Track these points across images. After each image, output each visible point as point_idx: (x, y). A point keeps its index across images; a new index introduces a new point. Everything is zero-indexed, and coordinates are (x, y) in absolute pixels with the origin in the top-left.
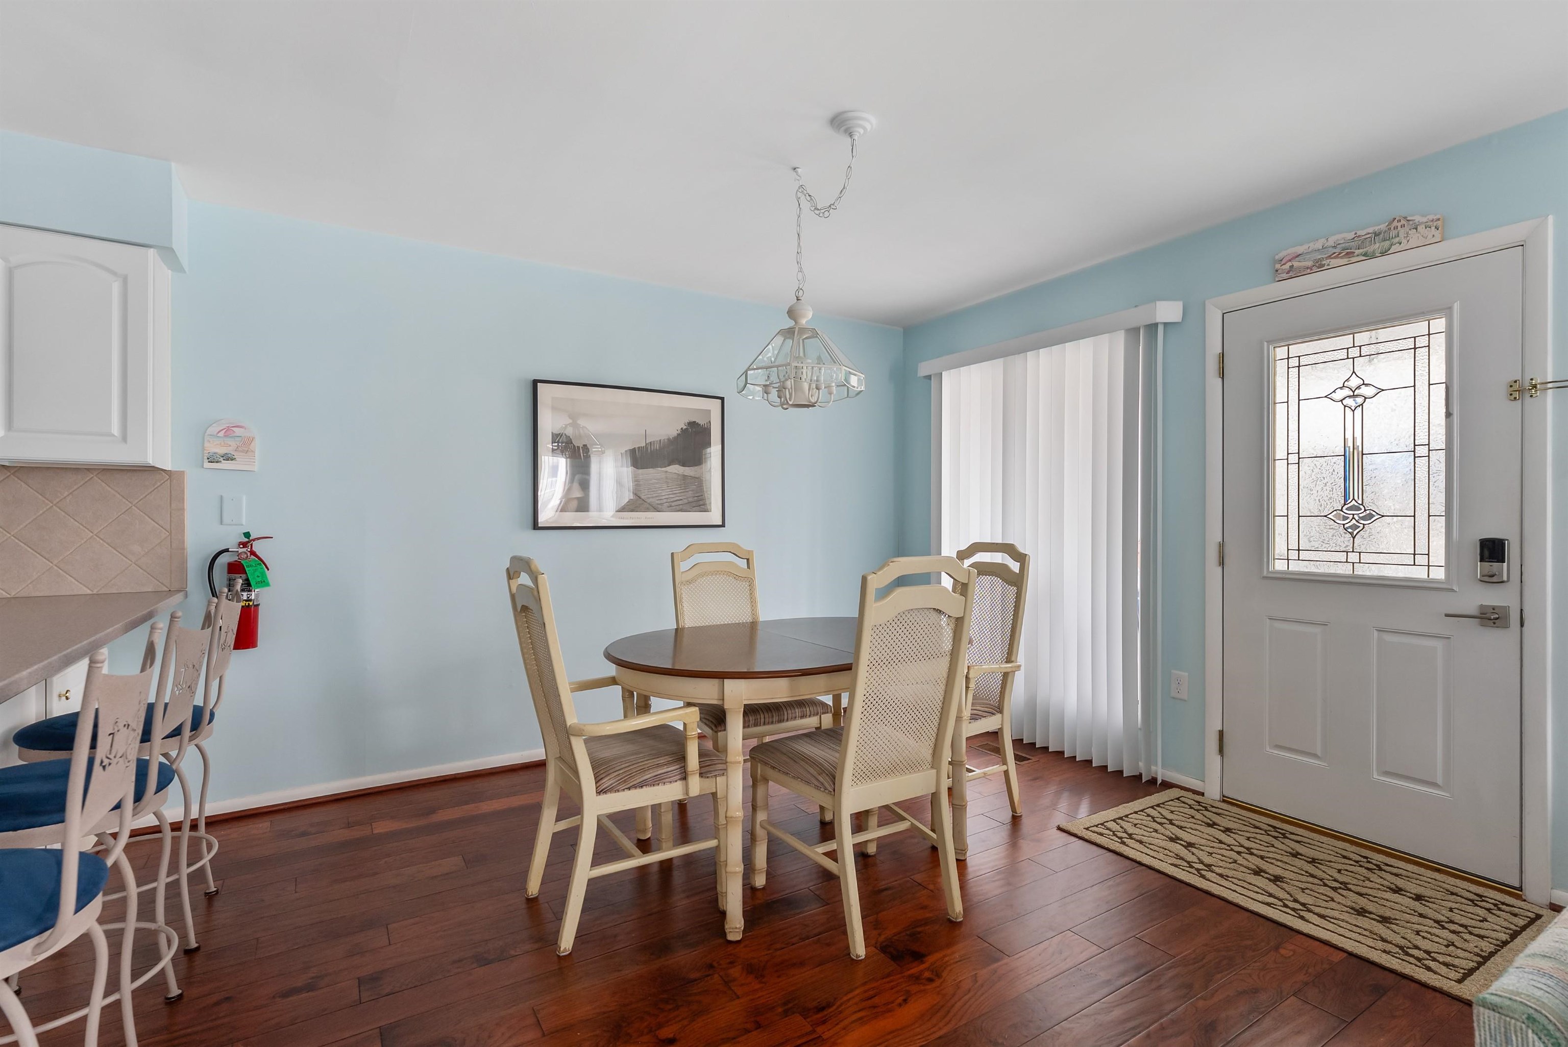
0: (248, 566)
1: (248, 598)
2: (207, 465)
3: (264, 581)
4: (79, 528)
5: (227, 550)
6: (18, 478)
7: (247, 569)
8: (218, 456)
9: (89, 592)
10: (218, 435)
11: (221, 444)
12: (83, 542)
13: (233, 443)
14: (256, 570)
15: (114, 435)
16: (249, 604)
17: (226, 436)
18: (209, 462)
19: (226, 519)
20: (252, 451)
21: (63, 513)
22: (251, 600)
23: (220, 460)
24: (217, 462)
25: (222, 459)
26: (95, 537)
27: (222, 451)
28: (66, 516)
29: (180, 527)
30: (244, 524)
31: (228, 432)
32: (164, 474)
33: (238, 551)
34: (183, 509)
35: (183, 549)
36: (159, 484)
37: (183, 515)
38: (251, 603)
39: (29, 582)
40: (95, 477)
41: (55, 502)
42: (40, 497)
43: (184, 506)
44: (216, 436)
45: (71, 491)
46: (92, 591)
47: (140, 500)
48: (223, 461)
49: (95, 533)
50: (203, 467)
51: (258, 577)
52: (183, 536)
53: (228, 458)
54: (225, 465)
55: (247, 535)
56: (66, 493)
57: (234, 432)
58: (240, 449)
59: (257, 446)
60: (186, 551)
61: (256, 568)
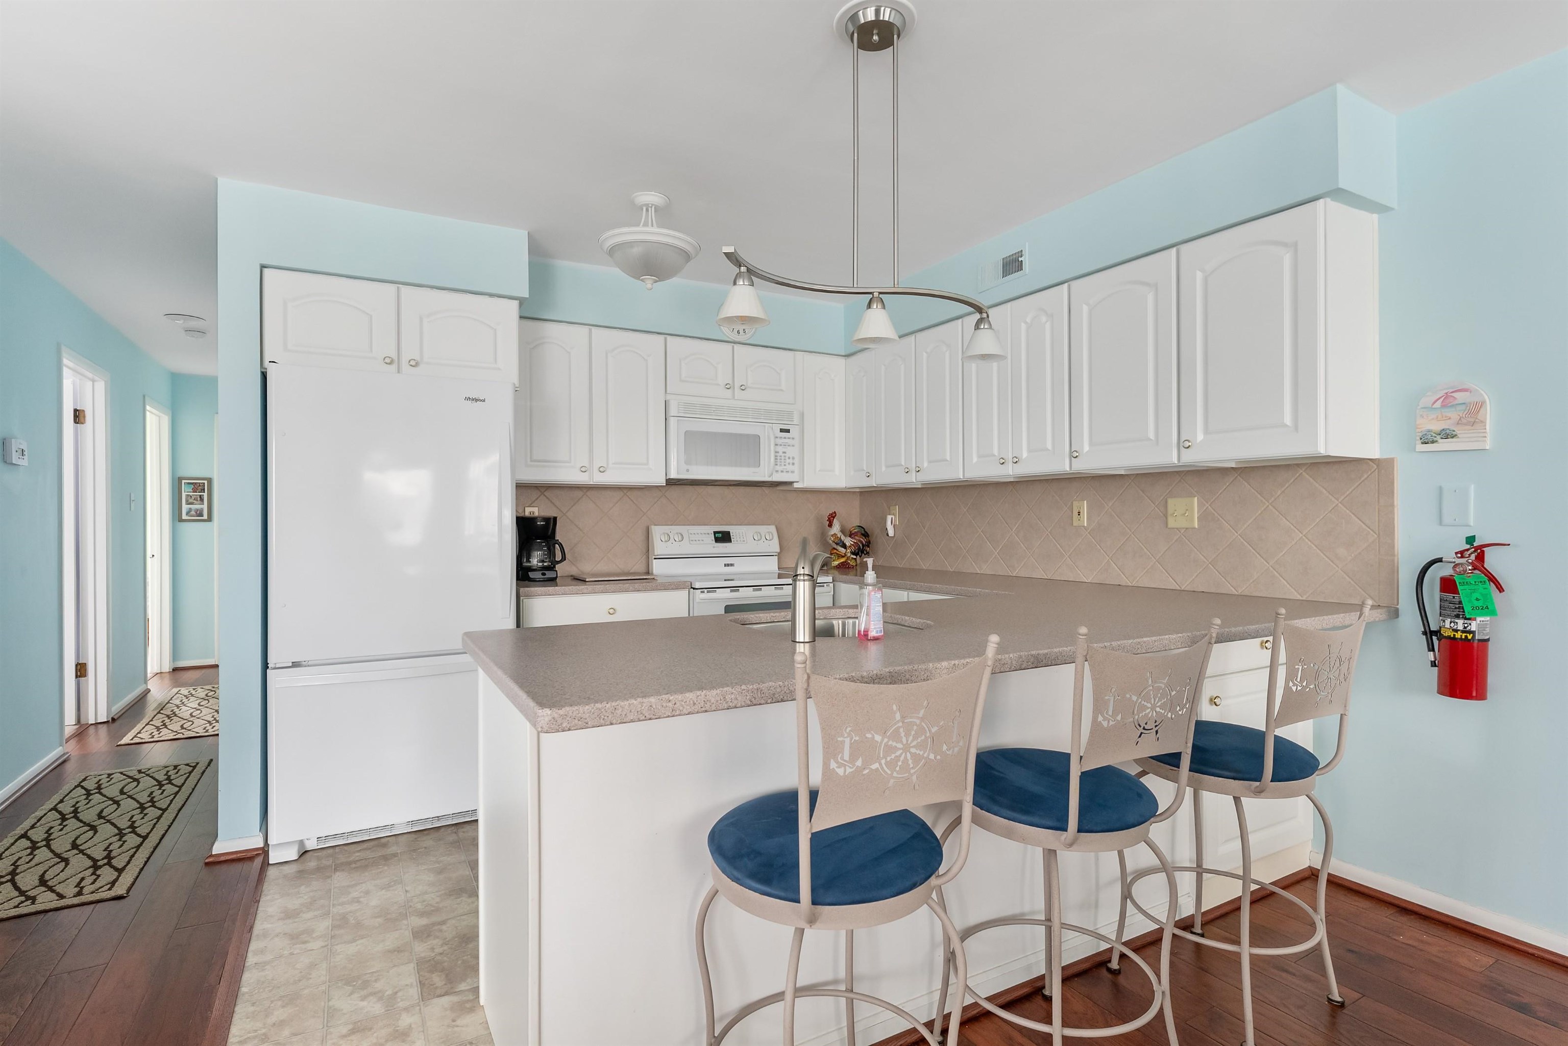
0: (1463, 584)
1: (1465, 628)
2: (1421, 447)
3: (1487, 608)
4: (1290, 527)
5: (1440, 560)
6: (1243, 478)
7: (1460, 588)
8: (1434, 435)
9: (1299, 597)
10: (1433, 407)
11: (1437, 418)
12: (1293, 543)
13: (1454, 414)
14: (1474, 591)
15: (1287, 426)
16: (1466, 637)
17: (1444, 406)
18: (1422, 443)
19: (1447, 519)
20: (1482, 422)
21: (1277, 513)
22: (1470, 632)
23: (1435, 439)
24: (1433, 442)
25: (1438, 437)
26: (1304, 537)
27: (1437, 427)
28: (1280, 515)
29: (1388, 530)
30: (1472, 524)
31: (1447, 400)
32: (1371, 463)
33: (1454, 562)
34: (1392, 505)
35: (1393, 555)
36: (1366, 476)
37: (1392, 512)
38: (1470, 637)
39: (1251, 581)
40: (1304, 473)
41: (1270, 502)
42: (1259, 496)
43: (1393, 502)
44: (1431, 408)
45: (1283, 489)
46: (1302, 597)
47: (1346, 497)
48: (1440, 441)
49: (1304, 534)
50: (1415, 451)
51: (1477, 599)
52: (1393, 539)
53: (1448, 435)
54: (1443, 445)
55: (1470, 540)
56: (1279, 492)
57: (1455, 398)
58: (1464, 421)
59: (1489, 415)
60: (1396, 558)
61: (1476, 587)
